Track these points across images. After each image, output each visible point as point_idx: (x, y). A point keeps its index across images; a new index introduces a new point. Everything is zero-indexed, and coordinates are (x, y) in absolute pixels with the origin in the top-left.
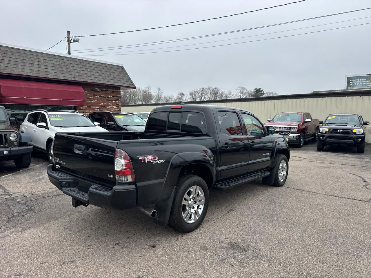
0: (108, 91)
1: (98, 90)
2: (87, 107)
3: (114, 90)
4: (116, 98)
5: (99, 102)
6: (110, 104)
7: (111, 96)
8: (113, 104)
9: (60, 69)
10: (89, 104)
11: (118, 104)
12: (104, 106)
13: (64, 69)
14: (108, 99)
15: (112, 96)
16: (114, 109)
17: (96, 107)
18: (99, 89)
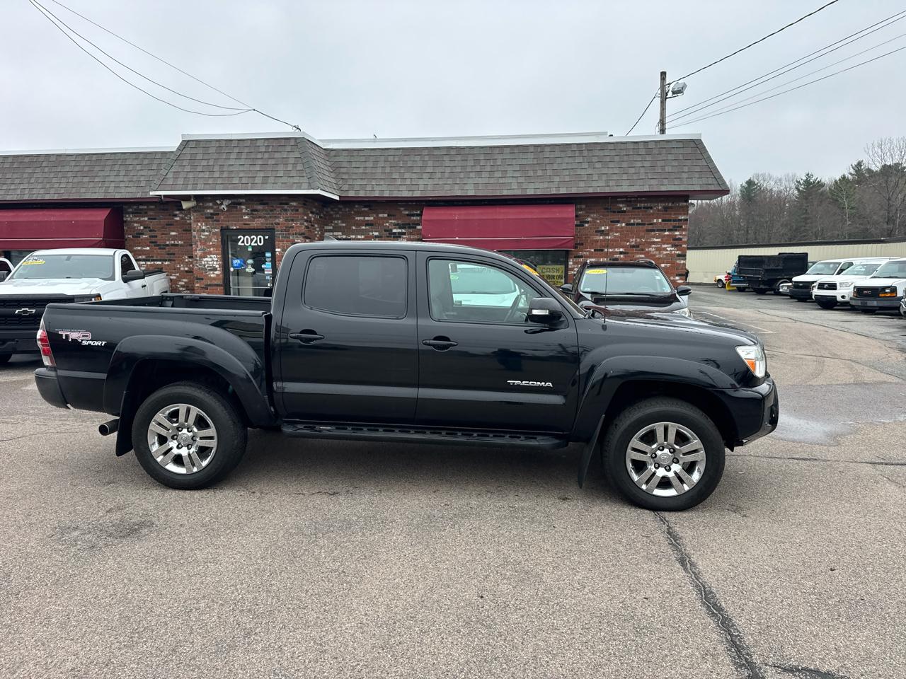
0: (651, 208)
1: (625, 209)
2: (595, 250)
3: (670, 205)
4: (674, 223)
5: (625, 237)
6: (655, 240)
7: (660, 220)
8: (664, 239)
9: (531, 173)
10: (599, 244)
11: (681, 239)
12: (638, 247)
13: (540, 173)
14: (650, 227)
15: (663, 221)
16: (665, 253)
17: (616, 250)
18: (628, 206)
